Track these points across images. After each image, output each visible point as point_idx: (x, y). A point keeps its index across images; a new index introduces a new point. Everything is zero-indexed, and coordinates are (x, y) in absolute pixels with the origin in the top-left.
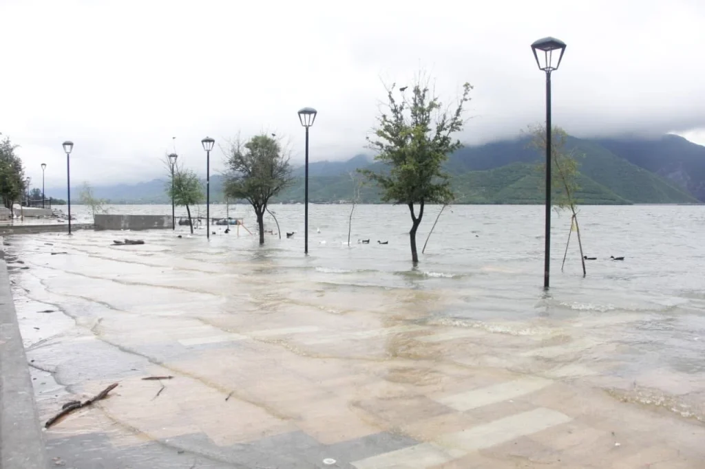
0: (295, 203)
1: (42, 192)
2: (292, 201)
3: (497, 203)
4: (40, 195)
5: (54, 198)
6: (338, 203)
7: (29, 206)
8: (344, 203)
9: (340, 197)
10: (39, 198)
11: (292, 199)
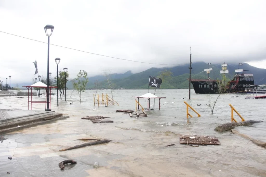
0: (104, 89)
1: (9, 85)
2: (103, 88)
3: (179, 89)
4: (9, 86)
5: (13, 87)
6: (120, 89)
7: (3, 90)
8: (122, 89)
9: (121, 87)
10: (8, 87)
11: (103, 87)
